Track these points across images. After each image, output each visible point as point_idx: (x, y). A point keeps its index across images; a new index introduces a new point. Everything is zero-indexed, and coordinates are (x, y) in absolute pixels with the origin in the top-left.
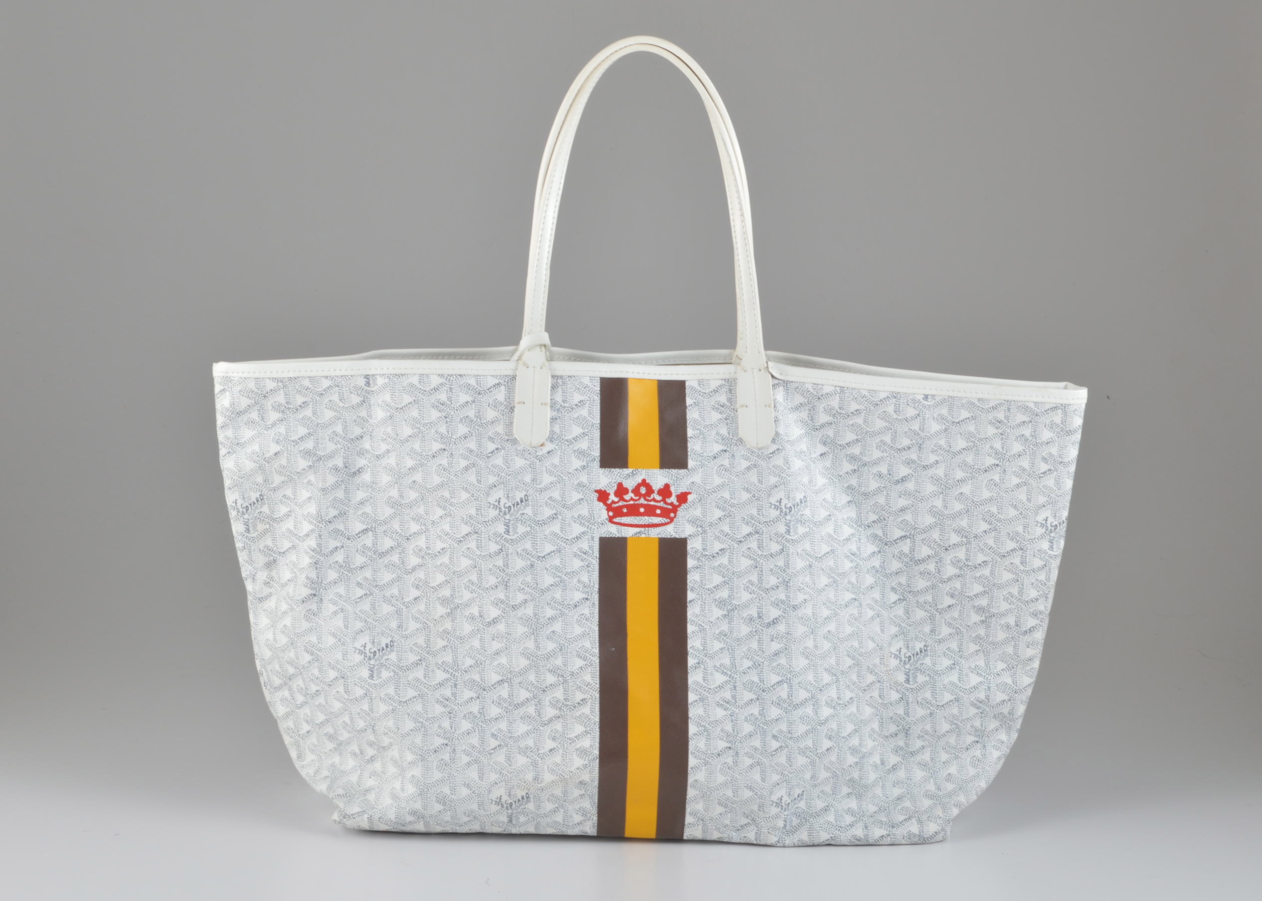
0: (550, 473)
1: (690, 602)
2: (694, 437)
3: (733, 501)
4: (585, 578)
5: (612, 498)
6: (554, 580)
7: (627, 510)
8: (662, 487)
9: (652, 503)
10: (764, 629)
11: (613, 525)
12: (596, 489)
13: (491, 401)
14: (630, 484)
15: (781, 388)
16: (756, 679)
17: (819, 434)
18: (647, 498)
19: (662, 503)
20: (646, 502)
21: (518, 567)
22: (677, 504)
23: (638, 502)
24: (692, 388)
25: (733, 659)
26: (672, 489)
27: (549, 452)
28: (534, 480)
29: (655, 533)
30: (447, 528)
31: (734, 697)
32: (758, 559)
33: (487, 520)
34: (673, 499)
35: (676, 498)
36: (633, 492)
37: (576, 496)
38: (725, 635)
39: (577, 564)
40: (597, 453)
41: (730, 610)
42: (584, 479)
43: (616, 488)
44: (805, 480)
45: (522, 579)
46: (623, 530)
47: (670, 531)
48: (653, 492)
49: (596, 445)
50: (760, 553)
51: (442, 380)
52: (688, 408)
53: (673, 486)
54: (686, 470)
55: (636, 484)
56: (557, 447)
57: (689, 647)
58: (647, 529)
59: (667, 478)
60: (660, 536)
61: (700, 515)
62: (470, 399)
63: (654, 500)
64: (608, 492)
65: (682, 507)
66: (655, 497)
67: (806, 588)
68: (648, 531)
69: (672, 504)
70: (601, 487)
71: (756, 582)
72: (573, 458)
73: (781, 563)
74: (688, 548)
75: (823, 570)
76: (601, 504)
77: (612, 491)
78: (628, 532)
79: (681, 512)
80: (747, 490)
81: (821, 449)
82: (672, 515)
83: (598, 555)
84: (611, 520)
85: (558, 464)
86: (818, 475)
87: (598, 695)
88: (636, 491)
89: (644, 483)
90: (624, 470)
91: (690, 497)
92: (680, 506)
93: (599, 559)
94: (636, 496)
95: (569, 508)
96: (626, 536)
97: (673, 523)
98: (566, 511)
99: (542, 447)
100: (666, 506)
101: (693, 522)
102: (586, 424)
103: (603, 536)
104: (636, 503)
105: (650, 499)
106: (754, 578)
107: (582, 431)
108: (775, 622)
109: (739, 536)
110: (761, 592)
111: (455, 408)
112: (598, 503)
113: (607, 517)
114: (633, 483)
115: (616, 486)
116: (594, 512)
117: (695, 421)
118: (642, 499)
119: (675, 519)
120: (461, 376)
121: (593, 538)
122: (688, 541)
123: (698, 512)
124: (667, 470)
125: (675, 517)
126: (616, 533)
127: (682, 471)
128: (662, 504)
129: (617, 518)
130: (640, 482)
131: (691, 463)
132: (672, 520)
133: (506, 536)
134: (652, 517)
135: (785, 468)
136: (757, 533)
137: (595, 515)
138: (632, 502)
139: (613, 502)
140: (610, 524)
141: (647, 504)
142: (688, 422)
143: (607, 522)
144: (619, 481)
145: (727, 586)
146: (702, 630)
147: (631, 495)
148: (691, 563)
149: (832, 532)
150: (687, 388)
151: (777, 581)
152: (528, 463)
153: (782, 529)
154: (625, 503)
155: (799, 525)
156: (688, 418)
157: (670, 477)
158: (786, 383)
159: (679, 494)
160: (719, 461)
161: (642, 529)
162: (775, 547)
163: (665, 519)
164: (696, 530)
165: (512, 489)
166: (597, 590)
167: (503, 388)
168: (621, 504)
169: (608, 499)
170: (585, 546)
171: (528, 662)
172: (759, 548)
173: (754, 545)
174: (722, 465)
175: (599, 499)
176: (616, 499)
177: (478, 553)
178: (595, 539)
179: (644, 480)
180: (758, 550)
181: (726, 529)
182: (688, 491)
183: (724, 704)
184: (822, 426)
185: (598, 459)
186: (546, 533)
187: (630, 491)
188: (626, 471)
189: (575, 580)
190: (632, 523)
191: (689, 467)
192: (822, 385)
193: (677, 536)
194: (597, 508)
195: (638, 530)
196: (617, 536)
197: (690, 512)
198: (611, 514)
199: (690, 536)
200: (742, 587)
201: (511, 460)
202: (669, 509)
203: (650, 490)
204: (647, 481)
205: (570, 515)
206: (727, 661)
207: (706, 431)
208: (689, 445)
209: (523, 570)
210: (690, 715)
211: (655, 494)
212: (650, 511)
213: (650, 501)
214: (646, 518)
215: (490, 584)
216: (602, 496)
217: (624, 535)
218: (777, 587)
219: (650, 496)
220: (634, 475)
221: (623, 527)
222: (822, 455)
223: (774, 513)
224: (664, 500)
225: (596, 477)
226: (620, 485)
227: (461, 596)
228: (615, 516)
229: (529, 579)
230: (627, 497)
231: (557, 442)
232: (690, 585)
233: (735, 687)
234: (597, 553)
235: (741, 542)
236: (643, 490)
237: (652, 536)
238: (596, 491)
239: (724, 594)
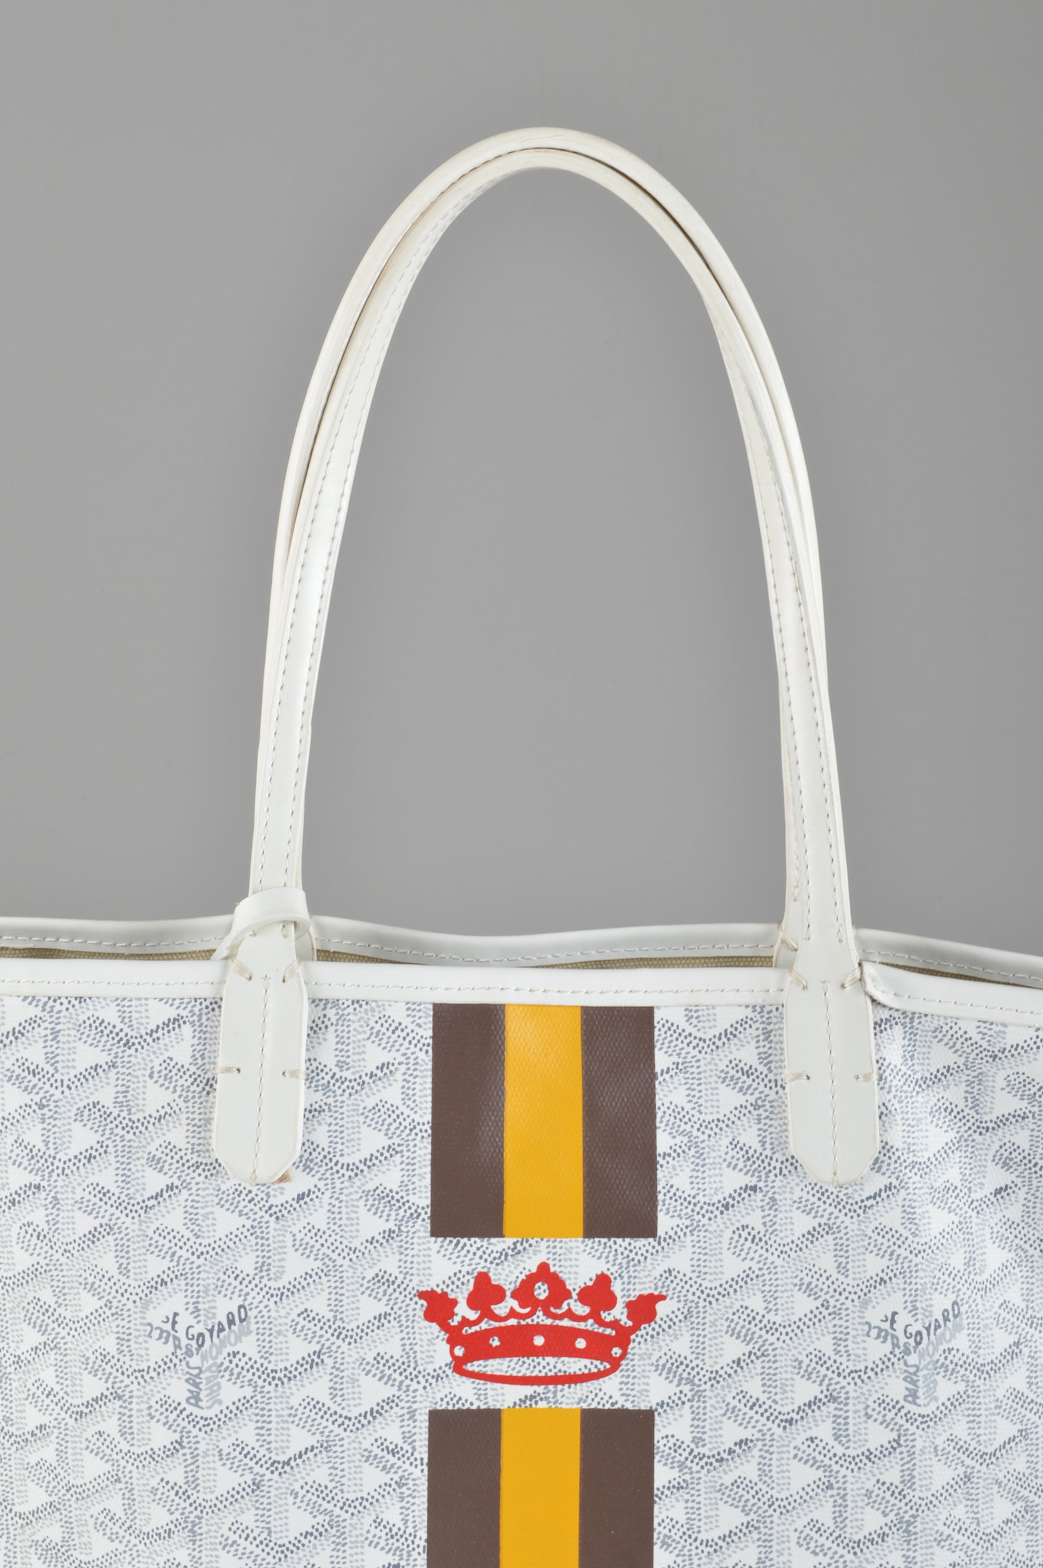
0: (304, 1249)
2: (674, 1153)
3: (771, 1316)
4: (392, 1514)
5: (463, 1311)
6: (314, 1522)
7: (500, 1340)
8: (590, 1283)
9: (566, 1323)
11: (464, 1378)
12: (421, 1289)
13: (156, 1064)
14: (508, 1277)
15: (898, 1031)
17: (993, 1142)
18: (552, 1309)
19: (591, 1321)
20: (549, 1322)
21: (221, 1489)
22: (630, 1323)
23: (529, 1321)
24: (671, 1027)
26: (616, 1288)
27: (301, 1197)
28: (262, 1267)
29: (574, 1399)
30: (49, 1377)
32: (836, 1468)
33: (144, 1366)
34: (619, 1313)
35: (625, 1310)
36: (514, 1295)
37: (370, 1308)
39: (373, 1478)
40: (423, 1198)
42: (390, 1263)
43: (471, 1287)
44: (957, 1261)
45: (231, 1519)
46: (490, 1392)
47: (610, 1394)
48: (568, 1295)
49: (422, 1177)
50: (839, 1450)
51: (32, 1011)
52: (660, 1079)
53: (619, 1281)
54: (651, 1240)
55: (523, 1277)
56: (321, 1185)
58: (551, 1387)
59: (603, 1260)
60: (585, 1406)
61: (686, 1352)
62: (103, 1059)
63: (570, 1314)
64: (452, 1296)
65: (643, 1332)
66: (573, 1309)
67: (956, 1536)
68: (555, 1393)
69: (615, 1324)
70: (433, 1283)
72: (362, 1210)
73: (893, 1476)
74: (657, 1436)
75: (1000, 1484)
76: (435, 1327)
77: (461, 1295)
78: (504, 1398)
79: (639, 1345)
80: (809, 1289)
81: (997, 1177)
82: (616, 1351)
83: (426, 1457)
84: (459, 1366)
85: (324, 1227)
86: (989, 1242)
88: (524, 1292)
89: (544, 1273)
90: (493, 1240)
91: (662, 1308)
92: (635, 1328)
93: (429, 1464)
94: (522, 1306)
95: (353, 1338)
96: (498, 1406)
97: (617, 1373)
98: (345, 1347)
99: (282, 1185)
100: (601, 1330)
101: (671, 1370)
102: (396, 1125)
103: (438, 1407)
104: (523, 1322)
105: (559, 1312)
106: (825, 1514)
107: (387, 1142)
109: (786, 1408)
110: (841, 1551)
111: (66, 1083)
112: (427, 1323)
113: (449, 1359)
114: (517, 1273)
115: (472, 1282)
116: (416, 1348)
117: (677, 1111)
118: (540, 1313)
119: (623, 1362)
120: (80, 999)
121: (412, 1413)
122: (657, 1420)
123: (682, 1346)
124: (604, 1240)
125: (623, 1356)
126: (472, 1398)
127: (641, 1243)
128: (589, 1325)
129: (476, 1363)
130: (534, 1270)
131: (664, 1223)
132: (615, 1364)
133: (190, 1409)
134: (566, 1359)
135: (906, 1233)
136: (833, 1398)
137: (419, 1355)
138: (513, 1322)
139: (465, 1322)
140: (457, 1376)
141: (551, 1326)
142: (659, 1114)
143: (449, 1372)
144: (480, 1269)
145: (755, 1535)
147: (510, 1303)
148: (662, 1475)
149: (1022, 1387)
150: (658, 1026)
151: (882, 1521)
152: (248, 1224)
153: (896, 1388)
154: (497, 1324)
155: (939, 1378)
156: (658, 1103)
157: (611, 1258)
158: (909, 1019)
159: (632, 1299)
160: (736, 1217)
161: (540, 1389)
162: (878, 1436)
163: (597, 1363)
164: (677, 1390)
165: (206, 1291)
166: (423, 1543)
167: (187, 1029)
168: (484, 1325)
169: (452, 1315)
170: (392, 1432)
172: (837, 1437)
173: (824, 1431)
174: (744, 1227)
175: (430, 1316)
176: (473, 1315)
177: (125, 1447)
178: (417, 1417)
179: (544, 1267)
180: (836, 1444)
181: (754, 1388)
182: (656, 1293)
184: (1002, 1122)
185: (426, 1214)
186: (295, 1402)
187: (508, 1294)
188: (498, 1244)
189: (368, 1519)
190: (514, 1374)
191: (661, 1232)
192: (1005, 1025)
193: (629, 1406)
194: (425, 1337)
195: (528, 1390)
196: (474, 1407)
197: (662, 1343)
198: (459, 1351)
199: (662, 1405)
200: (794, 1536)
201: (206, 1216)
202: (609, 1336)
203: (559, 1291)
204: (552, 1270)
205: (355, 1356)
207: (705, 1137)
208: (660, 1174)
209: (234, 1496)
211: (571, 1301)
212: (561, 1344)
213: (561, 1317)
214: (551, 1360)
215: (153, 1524)
216: (437, 1306)
217: (492, 1404)
218: (883, 1536)
219: (559, 1306)
220: (519, 1252)
221: (490, 1385)
222: (998, 1192)
223: (877, 1350)
224: (595, 1315)
225: (420, 1260)
226: (482, 1279)
227: (87, 1545)
228: (469, 1357)
229: (248, 1519)
230: (501, 1309)
231: (322, 1170)
232: (659, 1531)
234: (423, 1452)
235: (790, 1422)
236: (542, 1291)
237: (564, 1406)
238: (422, 1295)
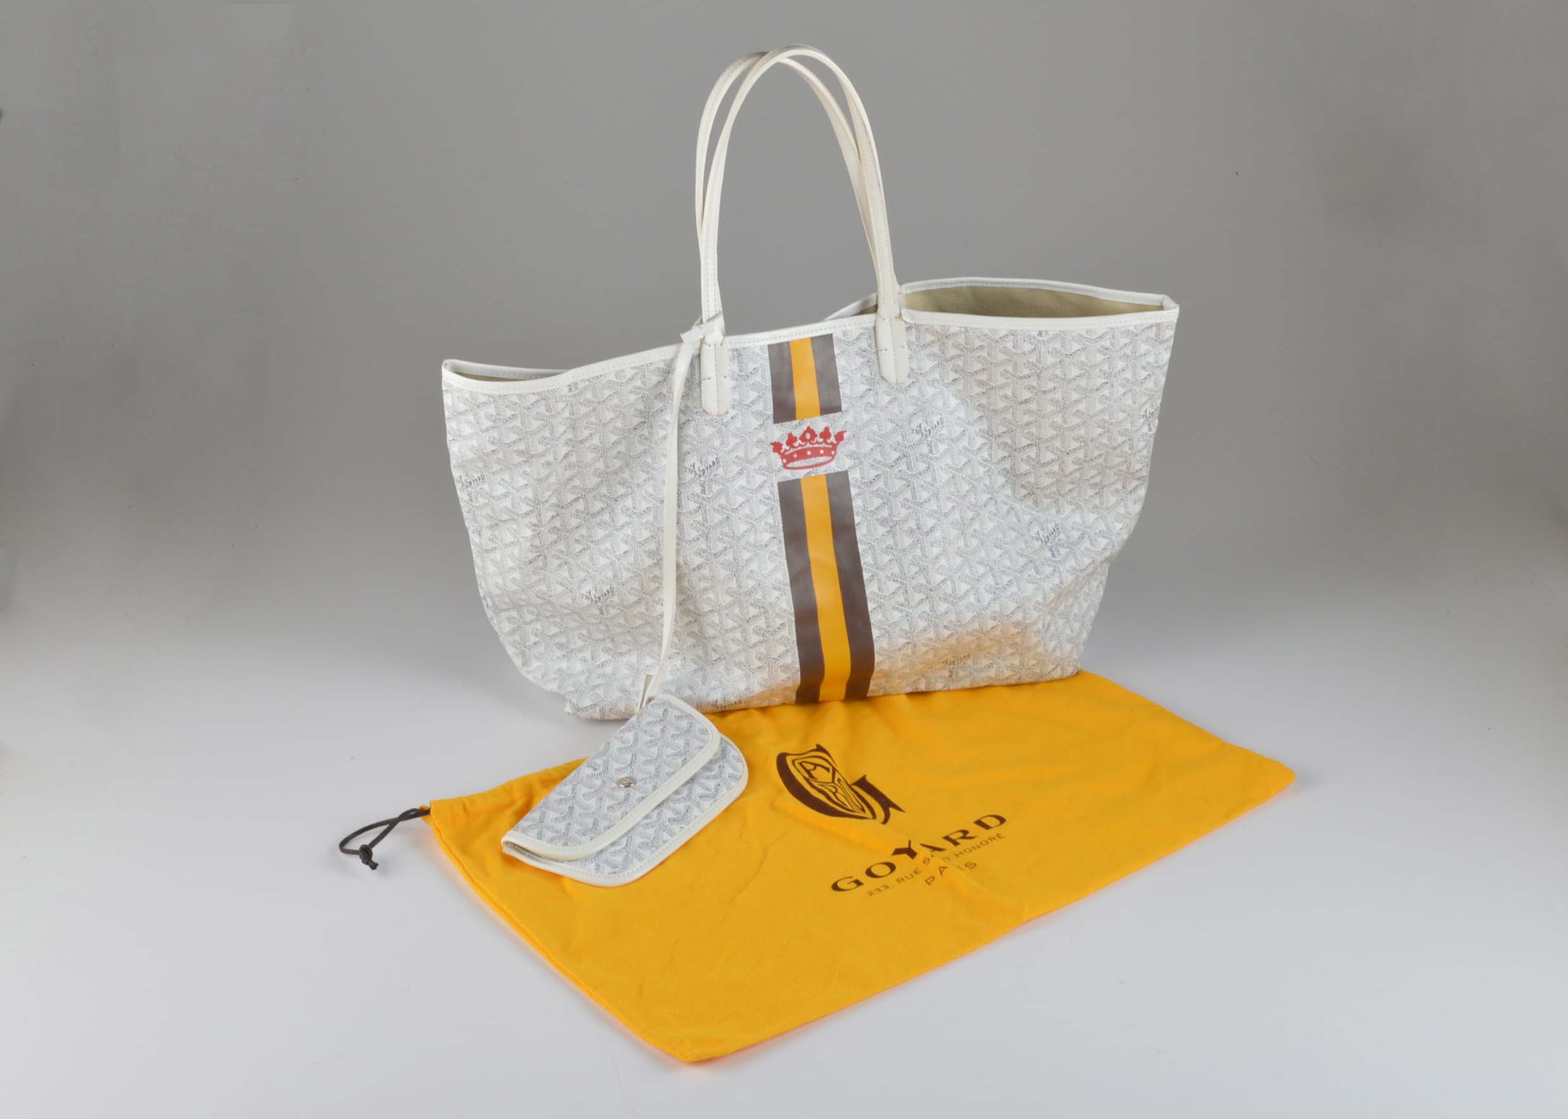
0: (735, 435)
1: (858, 524)
2: (844, 381)
3: (881, 432)
4: (770, 520)
5: (785, 447)
6: (747, 527)
7: (797, 455)
8: (823, 431)
9: (816, 445)
10: (924, 537)
11: (787, 470)
12: (771, 442)
14: (797, 433)
15: (913, 331)
16: (923, 582)
17: (950, 364)
18: (812, 442)
20: (811, 446)
21: (716, 521)
22: (836, 442)
23: (805, 447)
24: (838, 339)
25: (901, 567)
26: (831, 431)
27: (732, 418)
28: (722, 444)
29: (821, 471)
30: (650, 489)
31: (907, 600)
32: (910, 479)
33: (684, 483)
34: (832, 439)
35: (834, 438)
36: (800, 439)
37: (756, 451)
38: (892, 548)
39: (763, 509)
40: (770, 412)
41: (892, 525)
42: (761, 435)
43: (787, 438)
44: (940, 404)
45: (720, 531)
46: (796, 473)
47: (833, 467)
48: (816, 436)
49: (770, 404)
50: (910, 473)
51: (635, 371)
52: (837, 357)
53: (832, 428)
54: (840, 413)
55: (802, 432)
56: (738, 413)
57: (862, 563)
58: (815, 468)
59: (826, 422)
60: (826, 473)
61: (855, 449)
62: (660, 379)
63: (817, 443)
64: (781, 443)
65: (840, 444)
66: (818, 440)
68: (816, 470)
69: (832, 443)
70: (775, 439)
71: (911, 499)
72: (752, 419)
73: (929, 479)
74: (850, 478)
76: (776, 454)
78: (800, 474)
79: (840, 449)
80: (892, 421)
81: (953, 376)
82: (833, 453)
83: (778, 499)
84: (785, 466)
85: (740, 427)
86: (951, 397)
87: (793, 619)
88: (803, 438)
89: (809, 430)
90: (792, 421)
91: (846, 435)
92: (838, 443)
93: (780, 502)
94: (803, 442)
95: (751, 462)
96: (799, 477)
97: (835, 460)
98: (750, 466)
99: (726, 415)
100: (827, 446)
101: (851, 455)
102: (760, 388)
103: (780, 481)
104: (803, 448)
105: (814, 442)
106: (909, 495)
107: (758, 394)
108: (932, 529)
109: (890, 462)
111: (650, 389)
113: (782, 464)
114: (800, 431)
116: (771, 462)
117: (843, 368)
118: (808, 443)
119: (836, 456)
120: (646, 363)
121: (772, 484)
122: (849, 473)
123: (853, 447)
124: (826, 416)
125: (835, 454)
126: (790, 476)
127: (838, 415)
128: (824, 445)
129: (790, 464)
130: (805, 429)
131: (844, 406)
132: (833, 457)
133: (702, 495)
134: (818, 458)
135: (920, 397)
136: (905, 456)
137: (772, 464)
138: (800, 448)
139: (786, 451)
140: (785, 469)
143: (782, 468)
144: (790, 432)
145: (886, 506)
146: (872, 547)
147: (799, 442)
148: (853, 491)
149: (967, 445)
150: (834, 340)
151: (928, 495)
152: (716, 430)
153: (925, 449)
154: (795, 450)
155: (939, 444)
156: (837, 367)
157: (829, 421)
158: (917, 327)
159: (836, 434)
160: (865, 400)
161: (811, 469)
162: (922, 466)
163: (828, 457)
164: (854, 462)
165: (704, 454)
166: (781, 529)
168: (791, 451)
169: (781, 449)
170: (767, 492)
171: (732, 599)
172: (908, 469)
173: (904, 467)
174: (868, 403)
175: (775, 451)
176: (788, 448)
177: (680, 511)
178: (774, 485)
179: (808, 428)
180: (908, 471)
181: (879, 457)
182: (844, 430)
183: (899, 607)
184: (952, 358)
185: (772, 417)
186: (736, 487)
187: (798, 439)
188: (794, 423)
189: (763, 524)
190: (803, 465)
191: (843, 409)
193: (840, 470)
194: (774, 458)
195: (808, 470)
196: (791, 479)
197: (847, 447)
198: (785, 461)
199: (849, 468)
200: (900, 504)
201: (701, 429)
202: (830, 447)
203: (813, 435)
204: (811, 428)
205: (753, 468)
206: (896, 570)
207: (853, 375)
208: (840, 390)
209: (720, 523)
210: (872, 621)
211: (817, 438)
212: (816, 453)
214: (813, 459)
215: (692, 537)
216: (777, 447)
217: (797, 477)
218: (930, 500)
219: (814, 440)
220: (800, 424)
221: (796, 471)
222: (953, 381)
223: (917, 437)
224: (825, 442)
225: (770, 432)
226: (790, 435)
228: (789, 462)
229: (726, 530)
230: (796, 444)
231: (738, 408)
232: (855, 510)
233: (906, 591)
234: (777, 497)
235: (892, 466)
236: (808, 436)
237: (819, 474)
238: (772, 444)
239: (885, 513)
